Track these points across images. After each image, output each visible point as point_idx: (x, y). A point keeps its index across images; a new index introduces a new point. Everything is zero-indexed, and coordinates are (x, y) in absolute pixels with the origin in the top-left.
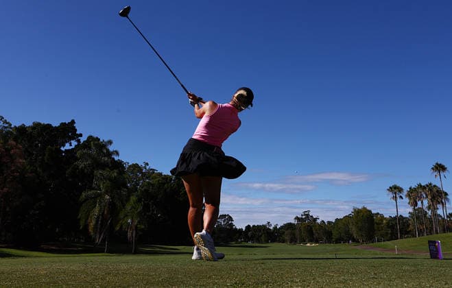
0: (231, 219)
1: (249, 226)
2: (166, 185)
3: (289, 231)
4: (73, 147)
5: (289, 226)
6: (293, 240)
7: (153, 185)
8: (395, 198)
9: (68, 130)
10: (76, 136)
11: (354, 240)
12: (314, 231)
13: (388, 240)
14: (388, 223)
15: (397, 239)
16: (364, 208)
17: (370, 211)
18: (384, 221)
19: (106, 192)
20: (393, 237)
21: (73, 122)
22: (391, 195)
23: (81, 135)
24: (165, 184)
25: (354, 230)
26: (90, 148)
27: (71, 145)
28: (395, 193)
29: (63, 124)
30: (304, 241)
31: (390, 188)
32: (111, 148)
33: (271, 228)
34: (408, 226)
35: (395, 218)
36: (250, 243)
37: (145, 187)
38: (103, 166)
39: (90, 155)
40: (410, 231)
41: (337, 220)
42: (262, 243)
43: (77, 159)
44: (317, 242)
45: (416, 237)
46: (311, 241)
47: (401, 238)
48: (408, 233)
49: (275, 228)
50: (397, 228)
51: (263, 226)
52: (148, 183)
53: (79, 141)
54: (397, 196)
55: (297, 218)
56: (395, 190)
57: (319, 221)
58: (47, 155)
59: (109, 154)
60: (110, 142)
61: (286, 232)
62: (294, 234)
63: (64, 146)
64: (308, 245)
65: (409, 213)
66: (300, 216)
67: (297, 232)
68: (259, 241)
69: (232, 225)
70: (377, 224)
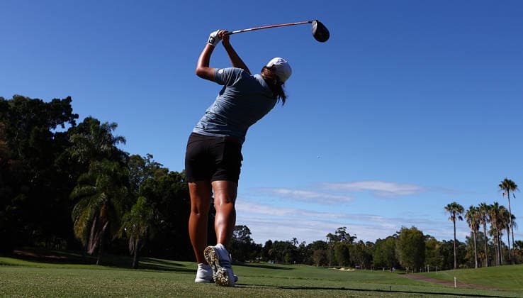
0: (248, 231)
1: (270, 241)
2: (173, 185)
3: (320, 251)
4: (66, 130)
5: (320, 245)
6: (324, 263)
7: (157, 184)
8: (453, 218)
9: (62, 109)
10: (72, 118)
11: (399, 267)
12: (350, 254)
13: (444, 269)
14: (441, 249)
15: (453, 268)
16: (414, 228)
17: (421, 233)
18: (437, 246)
19: (104, 189)
20: (448, 265)
21: (69, 99)
22: (449, 215)
23: (77, 116)
24: (172, 182)
25: (399, 253)
26: (88, 133)
27: (63, 127)
28: (454, 213)
29: (56, 101)
30: (336, 264)
31: (449, 206)
33: (297, 246)
34: (465, 253)
35: (450, 243)
36: (270, 263)
37: (148, 186)
38: (100, 156)
39: (86, 141)
40: (467, 260)
41: (379, 241)
42: (284, 263)
43: (70, 145)
44: (353, 266)
45: (474, 268)
46: (346, 265)
47: (458, 267)
48: (464, 262)
49: (302, 246)
50: (452, 255)
51: (287, 242)
52: (152, 180)
53: (73, 123)
54: (457, 216)
55: (330, 235)
56: (454, 208)
57: (356, 241)
58: (32, 138)
59: (112, 141)
60: (114, 126)
61: (315, 252)
62: (325, 255)
63: (55, 128)
64: (342, 269)
65: (467, 237)
66: (334, 233)
67: (329, 253)
68: (280, 261)
69: (248, 239)
70: (428, 248)
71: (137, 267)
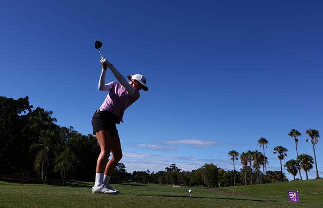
0: (124, 166)
1: (135, 171)
2: (83, 143)
3: (162, 176)
4: (26, 114)
5: (161, 173)
6: (164, 182)
7: (74, 141)
8: (233, 159)
9: (24, 103)
10: (29, 107)
11: (204, 185)
12: (178, 178)
13: (228, 186)
14: (227, 175)
15: (233, 185)
16: (212, 164)
17: (216, 167)
18: (225, 174)
19: (47, 145)
20: (230, 184)
21: (27, 98)
22: (231, 157)
23: (32, 107)
24: (83, 141)
25: (204, 178)
26: (37, 115)
27: (25, 113)
28: (233, 156)
29: (21, 99)
30: (170, 183)
31: (230, 152)
32: (52, 116)
33: (150, 174)
34: (240, 177)
35: (232, 172)
36: (135, 183)
37: (70, 143)
38: (46, 127)
39: (37, 120)
40: (241, 181)
41: (193, 171)
42: (143, 183)
43: (29, 122)
44: (179, 184)
45: (245, 185)
46: (176, 184)
47: (236, 185)
48: (239, 182)
49: (152, 174)
50: (232, 179)
51: (145, 172)
52: (72, 140)
53: (30, 110)
54: (235, 158)
55: (167, 168)
56: (233, 154)
57: (181, 171)
58: (9, 118)
59: (50, 120)
60: (51, 112)
61: (159, 177)
62: (164, 179)
63: (20, 113)
64: (174, 186)
65: (241, 169)
66: (169, 167)
67: (167, 177)
68: (141, 182)
69: (124, 170)
70: (220, 175)
71: (65, 185)
